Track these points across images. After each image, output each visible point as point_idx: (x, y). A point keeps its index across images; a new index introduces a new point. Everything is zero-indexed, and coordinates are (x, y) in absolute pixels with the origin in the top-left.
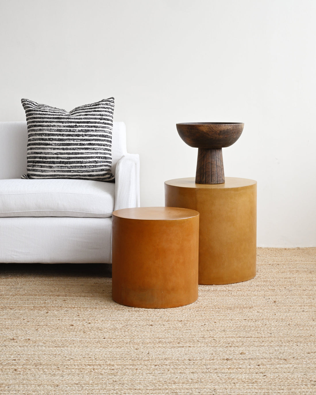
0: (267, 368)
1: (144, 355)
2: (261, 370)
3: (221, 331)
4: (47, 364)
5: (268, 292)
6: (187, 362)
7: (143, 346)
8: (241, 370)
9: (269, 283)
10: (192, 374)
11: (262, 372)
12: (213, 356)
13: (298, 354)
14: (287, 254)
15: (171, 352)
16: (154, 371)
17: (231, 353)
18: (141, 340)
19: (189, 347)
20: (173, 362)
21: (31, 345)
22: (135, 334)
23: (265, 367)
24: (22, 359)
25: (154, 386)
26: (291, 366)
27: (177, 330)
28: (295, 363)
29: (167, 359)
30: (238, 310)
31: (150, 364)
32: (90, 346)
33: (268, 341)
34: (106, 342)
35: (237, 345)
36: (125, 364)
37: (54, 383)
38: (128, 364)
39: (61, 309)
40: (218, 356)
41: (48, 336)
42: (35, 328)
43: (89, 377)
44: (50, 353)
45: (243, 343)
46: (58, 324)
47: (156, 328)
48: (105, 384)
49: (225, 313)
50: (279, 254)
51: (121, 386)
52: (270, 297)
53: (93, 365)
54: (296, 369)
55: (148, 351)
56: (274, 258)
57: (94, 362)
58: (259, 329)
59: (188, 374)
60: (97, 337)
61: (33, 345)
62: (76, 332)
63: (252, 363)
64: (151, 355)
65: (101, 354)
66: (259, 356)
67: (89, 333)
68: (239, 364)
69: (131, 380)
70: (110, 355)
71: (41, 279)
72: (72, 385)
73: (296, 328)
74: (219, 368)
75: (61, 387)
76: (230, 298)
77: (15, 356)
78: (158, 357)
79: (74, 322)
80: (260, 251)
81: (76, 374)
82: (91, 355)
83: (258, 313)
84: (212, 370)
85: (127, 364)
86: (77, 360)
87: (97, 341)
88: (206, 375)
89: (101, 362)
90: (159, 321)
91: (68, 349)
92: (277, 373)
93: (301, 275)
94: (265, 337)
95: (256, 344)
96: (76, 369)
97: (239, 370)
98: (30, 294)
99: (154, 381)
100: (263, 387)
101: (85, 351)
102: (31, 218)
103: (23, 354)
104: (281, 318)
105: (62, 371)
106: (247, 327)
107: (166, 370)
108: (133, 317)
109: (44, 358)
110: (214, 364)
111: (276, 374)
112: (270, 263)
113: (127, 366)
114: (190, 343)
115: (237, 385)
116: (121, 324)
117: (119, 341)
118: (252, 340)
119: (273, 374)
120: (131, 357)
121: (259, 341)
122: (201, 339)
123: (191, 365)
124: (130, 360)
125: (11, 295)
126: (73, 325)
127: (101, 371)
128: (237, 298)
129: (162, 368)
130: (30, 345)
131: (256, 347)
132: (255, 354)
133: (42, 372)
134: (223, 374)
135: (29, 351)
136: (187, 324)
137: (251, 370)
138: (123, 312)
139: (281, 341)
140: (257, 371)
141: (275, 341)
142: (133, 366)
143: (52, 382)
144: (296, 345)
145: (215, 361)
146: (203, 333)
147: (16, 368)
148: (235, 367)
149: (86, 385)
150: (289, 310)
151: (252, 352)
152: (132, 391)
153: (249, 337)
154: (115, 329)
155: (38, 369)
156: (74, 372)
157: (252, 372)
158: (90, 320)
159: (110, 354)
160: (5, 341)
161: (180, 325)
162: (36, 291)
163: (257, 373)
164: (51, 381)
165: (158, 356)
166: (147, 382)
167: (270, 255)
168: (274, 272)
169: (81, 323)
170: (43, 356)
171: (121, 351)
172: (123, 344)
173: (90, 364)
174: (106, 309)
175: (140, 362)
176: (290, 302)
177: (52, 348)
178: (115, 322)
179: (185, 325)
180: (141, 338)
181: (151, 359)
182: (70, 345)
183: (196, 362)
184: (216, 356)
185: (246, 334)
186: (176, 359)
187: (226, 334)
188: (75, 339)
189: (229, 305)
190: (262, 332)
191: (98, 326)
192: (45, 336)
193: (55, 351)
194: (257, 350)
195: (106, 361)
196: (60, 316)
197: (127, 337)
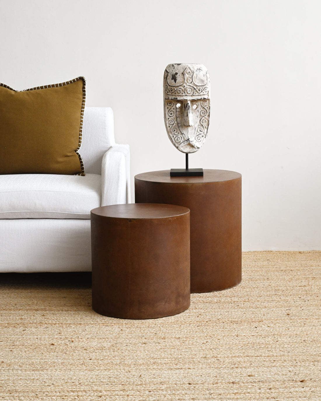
0: (280, 392)
1: (136, 378)
2: (273, 395)
3: (226, 349)
4: (23, 391)
5: (280, 303)
6: (186, 386)
7: (135, 368)
8: (249, 395)
9: (281, 292)
11: (274, 397)
12: (216, 379)
13: (315, 375)
14: (302, 258)
15: (168, 375)
16: (148, 397)
17: (237, 375)
18: (132, 360)
19: (188, 368)
20: (170, 387)
21: (5, 368)
22: (126, 354)
23: (277, 391)
26: (308, 389)
27: (175, 348)
28: (313, 386)
29: (163, 383)
30: (246, 324)
31: (143, 389)
32: (73, 369)
33: (280, 360)
34: (93, 364)
35: (244, 366)
36: (114, 389)
38: (118, 389)
39: (40, 326)
40: (223, 379)
41: (25, 358)
42: (10, 349)
44: (27, 378)
45: (251, 363)
46: (36, 343)
47: (150, 346)
49: (231, 327)
50: (292, 258)
53: (78, 392)
54: (313, 393)
55: (140, 373)
56: (286, 263)
57: (78, 387)
58: (270, 347)
60: (82, 358)
61: (7, 369)
62: (58, 352)
63: (262, 386)
64: (144, 378)
65: (86, 378)
66: (270, 378)
67: (72, 353)
68: (247, 388)
70: (97, 379)
71: (17, 291)
73: (313, 345)
74: (224, 394)
76: (236, 310)
78: (153, 381)
79: (55, 340)
80: (270, 255)
82: (75, 380)
83: (269, 328)
84: (215, 396)
85: (117, 389)
87: (81, 363)
89: (87, 388)
90: (153, 338)
91: (48, 372)
92: (291, 397)
93: (318, 282)
94: (276, 356)
95: (266, 364)
96: (58, 396)
97: (247, 394)
98: (4, 309)
101: (67, 375)
102: (4, 220)
104: (295, 333)
105: (41, 399)
106: (256, 344)
107: (162, 396)
108: (123, 335)
109: (20, 384)
110: (217, 388)
111: (290, 399)
112: (282, 269)
113: (116, 392)
114: (190, 364)
116: (109, 342)
117: (107, 363)
118: (261, 360)
119: (287, 399)
120: (121, 382)
122: (203, 359)
123: (191, 390)
124: (119, 384)
126: (54, 345)
127: (87, 398)
128: (244, 310)
129: (157, 394)
130: (3, 369)
131: (266, 367)
132: (265, 376)
135: (2, 376)
136: (186, 342)
137: (261, 394)
138: (112, 328)
139: (295, 360)
140: (268, 395)
141: (288, 360)
142: (123, 392)
145: (219, 385)
146: (205, 352)
148: (242, 392)
150: (305, 324)
151: (262, 374)
153: (258, 356)
154: (103, 348)
155: (13, 396)
157: (262, 397)
158: (74, 338)
161: (178, 342)
162: (11, 305)
163: (268, 399)
165: (153, 380)
167: (282, 259)
168: (286, 279)
169: (63, 341)
170: (18, 381)
171: (109, 374)
172: (112, 366)
173: (74, 390)
174: (92, 325)
175: (132, 387)
176: (306, 314)
177: (29, 372)
178: (102, 340)
179: (183, 343)
180: (133, 359)
181: (144, 383)
182: (51, 368)
183: (198, 386)
184: (220, 379)
185: (254, 352)
186: (174, 383)
187: (231, 352)
188: (56, 361)
189: (235, 319)
190: (274, 350)
191: (82, 345)
192: (21, 358)
193: (33, 375)
194: (268, 371)
195: (92, 387)
196: (38, 334)
197: (117, 358)
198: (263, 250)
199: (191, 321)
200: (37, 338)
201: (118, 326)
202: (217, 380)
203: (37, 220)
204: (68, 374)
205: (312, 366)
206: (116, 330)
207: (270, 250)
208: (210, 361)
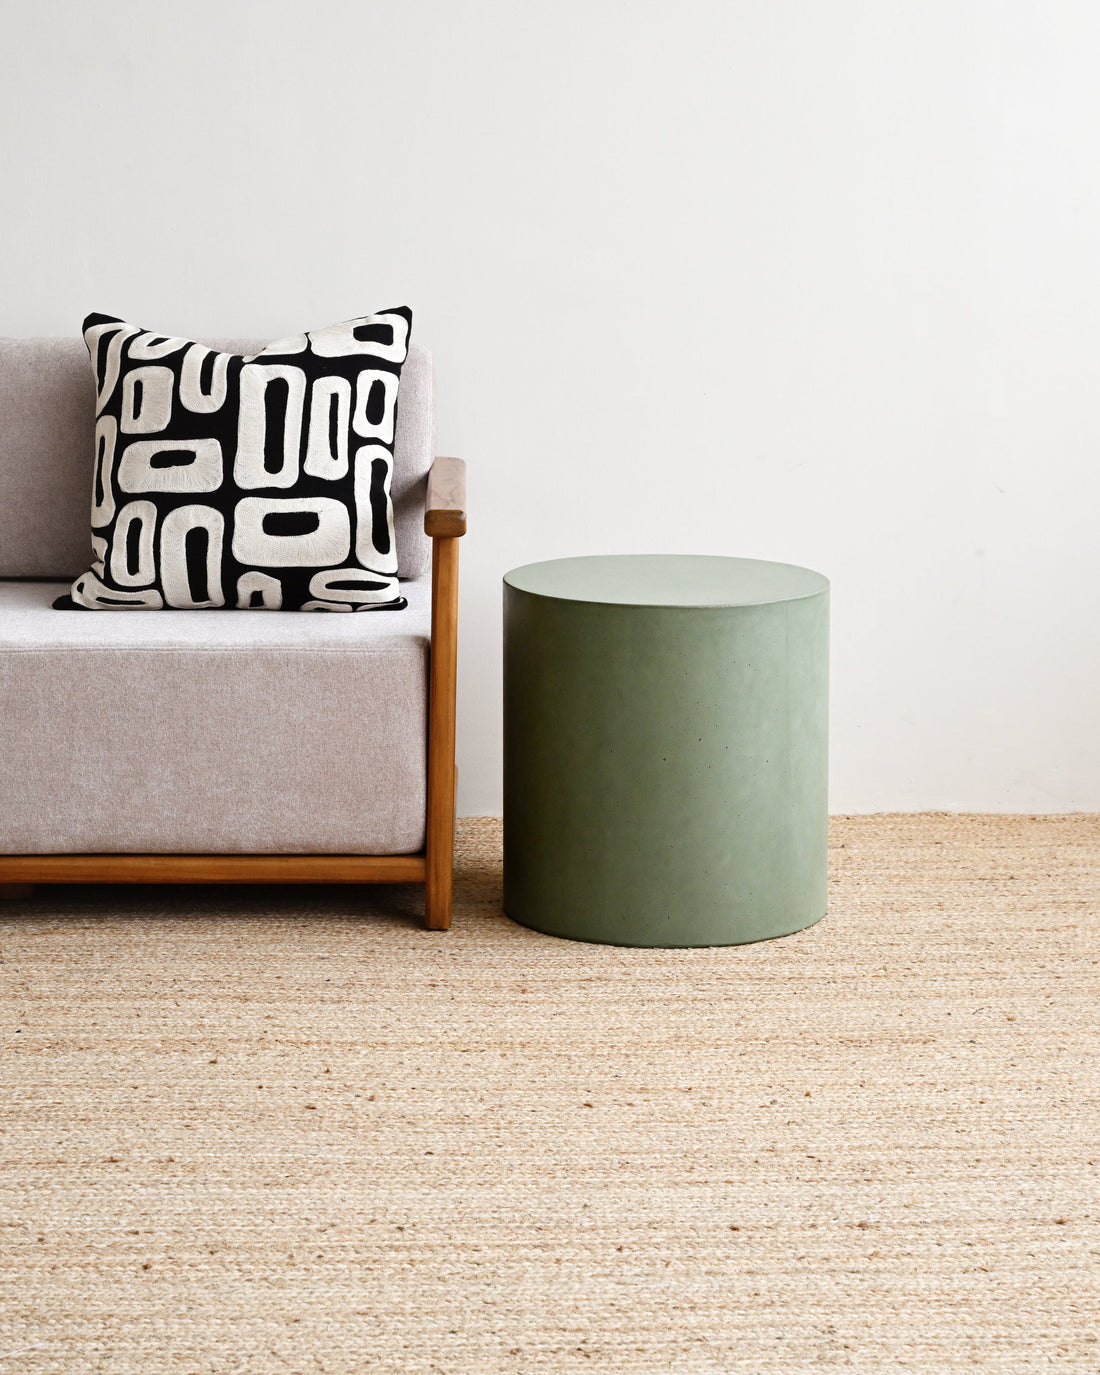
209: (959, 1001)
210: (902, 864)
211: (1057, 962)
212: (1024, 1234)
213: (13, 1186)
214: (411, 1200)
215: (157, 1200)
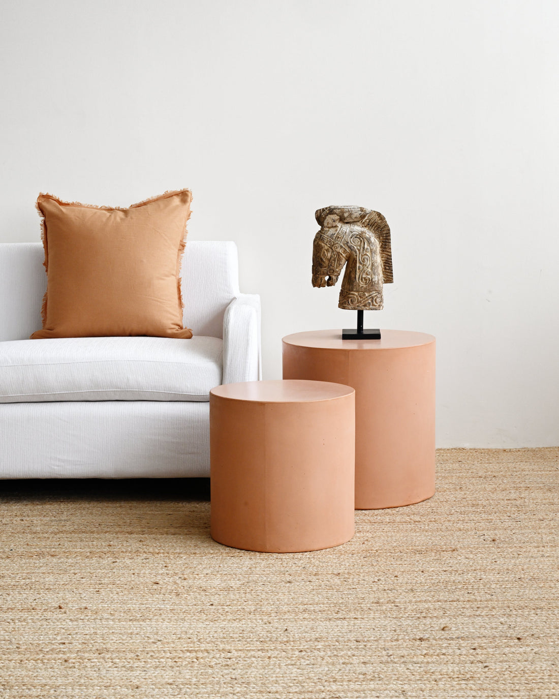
0: (489, 654)
1: (280, 632)
2: (480, 658)
3: (407, 591)
4: (117, 650)
5: (481, 525)
6: (353, 645)
7: (278, 617)
8: (445, 657)
9: (481, 508)
10: (363, 666)
11: (481, 661)
12: (396, 633)
13: (538, 629)
14: (508, 460)
15: (325, 628)
16: (299, 660)
17: (426, 628)
18: (273, 606)
19: (354, 618)
20: (329, 646)
21: (90, 617)
22: (263, 596)
23: (484, 651)
24: (76, 641)
25: (300, 687)
26: (529, 649)
27: (333, 589)
28: (535, 645)
29: (319, 640)
30: (433, 554)
31: (291, 649)
32: (188, 619)
33: (487, 607)
34: (216, 612)
35: (435, 615)
36: (249, 648)
37: (132, 683)
38: (255, 648)
39: (137, 556)
40: (405, 633)
41: (117, 603)
42: (95, 589)
43: (190, 672)
44: (123, 632)
45: (444, 611)
46: (133, 581)
47: (298, 586)
48: (218, 683)
49: (412, 559)
50: (494, 459)
51: (245, 687)
52: (485, 532)
53: (196, 651)
54: (537, 655)
55: (285, 625)
56: (486, 465)
57: (196, 645)
58: (471, 587)
59: (357, 665)
60: (199, 602)
61: (93, 618)
62: (164, 595)
63: (463, 645)
64: (291, 633)
65: (207, 631)
66: (473, 632)
67: (186, 595)
68: (441, 647)
69: (261, 676)
70: (223, 634)
71: (100, 505)
72: (162, 685)
73: (532, 585)
74: (408, 655)
75: (143, 689)
76: (418, 534)
77: (64, 636)
78: (304, 636)
79: (159, 577)
80: (461, 454)
81: (168, 667)
82: (191, 634)
83: (467, 559)
84: (396, 658)
85: (253, 648)
86: (168, 643)
87: (199, 610)
88: (387, 667)
89: (209, 647)
90: (301, 574)
91: (152, 623)
92: (506, 661)
93: (533, 494)
94: (481, 601)
95: (468, 612)
96: (168, 658)
97: (442, 657)
98: (83, 531)
99: (301, 678)
100: (484, 686)
102: (83, 403)
103: (76, 633)
104: (505, 567)
105: (144, 662)
106: (450, 584)
107: (319, 658)
108: (258, 569)
109: (112, 640)
110: (398, 648)
111: (505, 663)
112: (480, 474)
113: (253, 653)
114: (356, 612)
115: (440, 683)
116: (238, 580)
117: (237, 610)
118: (459, 606)
119: (500, 664)
120: (258, 637)
121: (472, 608)
122: (375, 605)
123: (361, 649)
124: (257, 641)
125: (52, 533)
126: (158, 584)
127: (210, 661)
128: (430, 534)
129: (312, 655)
130: (87, 618)
131: (467, 617)
132: (466, 629)
133: (111, 664)
134: (416, 665)
135: (86, 628)
136: (349, 580)
137: (461, 657)
138: (241, 560)
139: (509, 607)
140: (472, 658)
141: (498, 607)
142: (263, 652)
143: (129, 681)
144: (534, 613)
145: (400, 642)
146: (376, 596)
147: (65, 657)
148: (434, 653)
149: (187, 686)
150: (519, 554)
151: (461, 627)
152: (264, 694)
153: (454, 601)
154: (229, 588)
155: (104, 658)
156: (165, 663)
157: (464, 661)
158: (186, 574)
159: (222, 631)
160: (45, 610)
161: (337, 581)
162: (93, 526)
163: (472, 663)
164: (127, 679)
165: (304, 634)
166: (288, 680)
167: (479, 460)
168: (488, 489)
169: (172, 579)
170: (110, 636)
171: (240, 626)
172: (244, 615)
173: (191, 649)
174: (212, 556)
175: (274, 645)
176: (519, 539)
177: (124, 623)
178: (227, 577)
179: (345, 581)
180: (273, 604)
181: (291, 639)
182: (156, 618)
183: (369, 644)
184: (402, 633)
185: (448, 595)
186: (335, 639)
187: (415, 596)
188: (163, 606)
189: (418, 546)
190: (477, 592)
191: (200, 584)
192: (112, 602)
193: (130, 627)
194: (469, 623)
195: (217, 644)
196: (135, 567)
197: (250, 603)
198: (452, 448)
199: (354, 550)
200: (134, 574)
201: (248, 557)
202: (397, 636)
203: (130, 402)
204: (181, 626)
205: (533, 615)
206: (247, 563)
207: (461, 446)
208: (384, 607)
209: (469, 533)
210: (443, 471)
211: (516, 514)
212: (502, 644)
213: (9, 621)
214: (200, 627)
215: (76, 628)
